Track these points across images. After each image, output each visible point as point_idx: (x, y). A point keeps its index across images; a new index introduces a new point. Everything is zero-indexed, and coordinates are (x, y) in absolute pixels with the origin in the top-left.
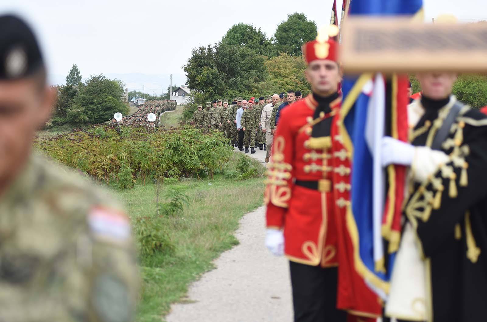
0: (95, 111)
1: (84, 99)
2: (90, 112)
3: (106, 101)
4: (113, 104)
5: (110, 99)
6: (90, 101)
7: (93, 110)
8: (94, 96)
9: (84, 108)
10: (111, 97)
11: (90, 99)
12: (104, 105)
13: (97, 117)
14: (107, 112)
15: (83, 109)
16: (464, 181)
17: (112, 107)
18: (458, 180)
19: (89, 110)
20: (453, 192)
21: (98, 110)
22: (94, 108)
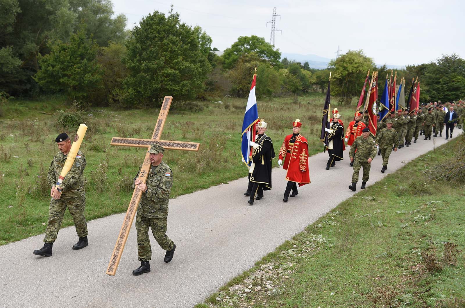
0: (440, 91)
1: (430, 78)
2: (434, 92)
3: (453, 81)
4: (461, 84)
5: (459, 79)
6: (436, 81)
7: (437, 90)
8: (441, 75)
9: (429, 87)
10: (460, 78)
11: (436, 79)
12: (450, 85)
13: (441, 97)
14: (453, 92)
15: (426, 88)
16: (260, 150)
17: (460, 87)
18: (259, 150)
19: (434, 90)
20: (258, 152)
21: (443, 90)
22: (439, 88)
